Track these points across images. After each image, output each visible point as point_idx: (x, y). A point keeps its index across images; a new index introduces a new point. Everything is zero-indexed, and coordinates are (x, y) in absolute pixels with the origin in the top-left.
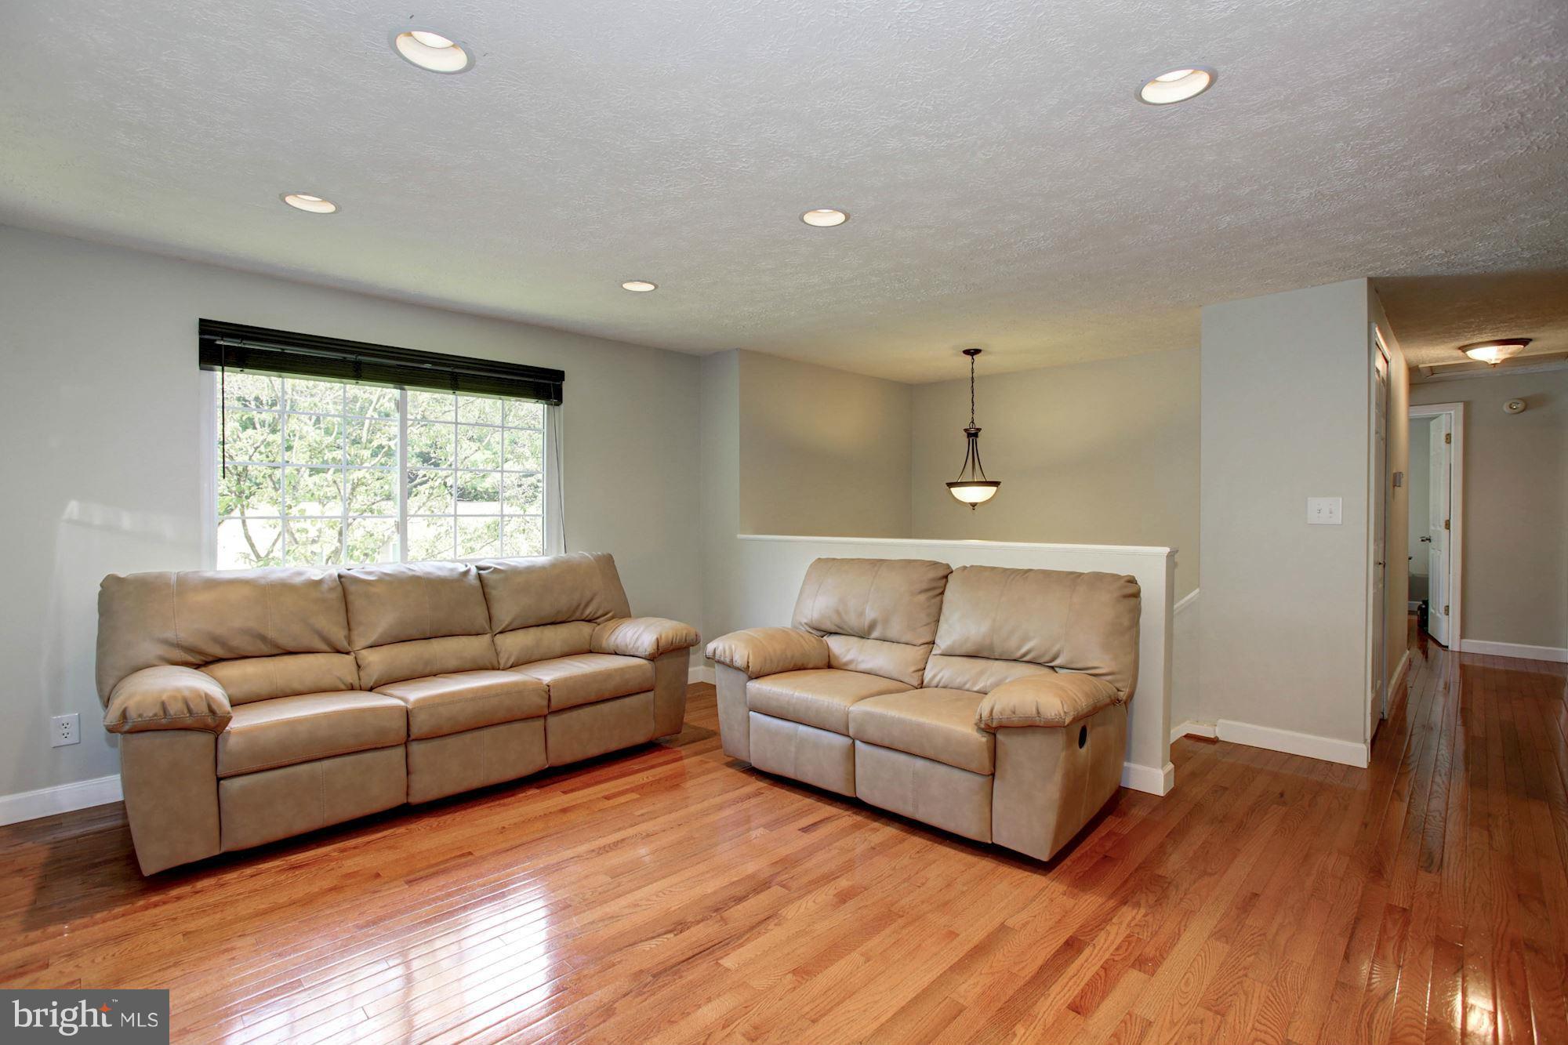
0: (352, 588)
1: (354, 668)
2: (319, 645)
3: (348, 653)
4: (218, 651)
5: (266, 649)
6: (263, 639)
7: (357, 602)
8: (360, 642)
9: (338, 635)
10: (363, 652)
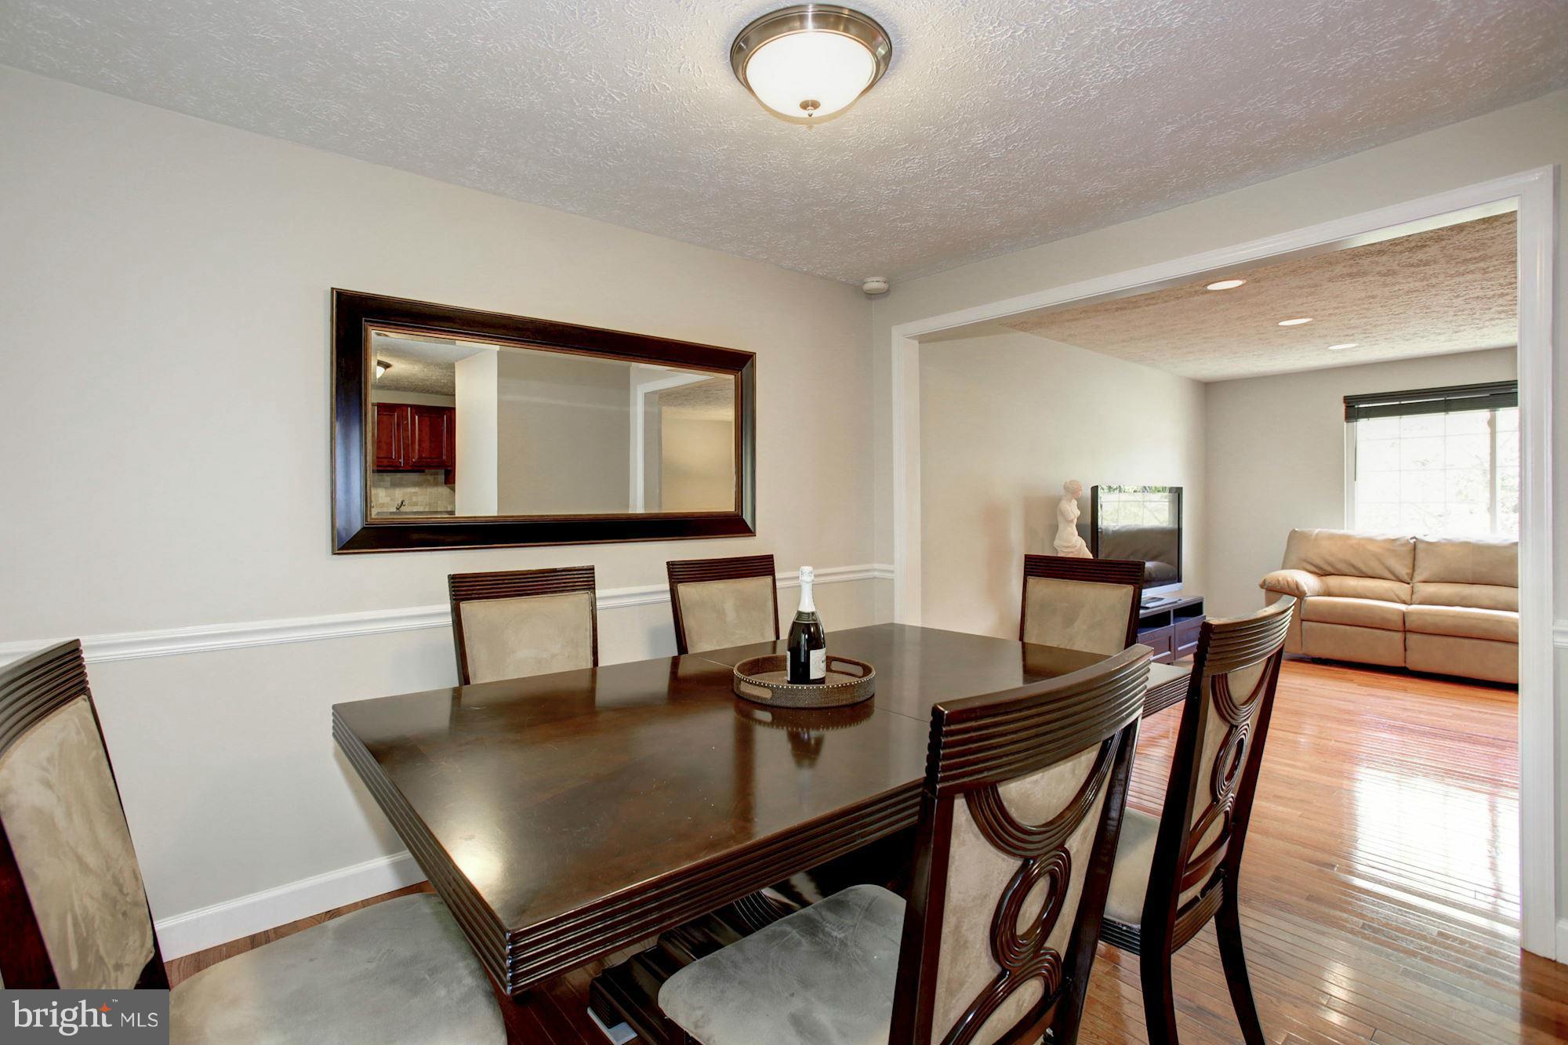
0: (1420, 546)
1: (1410, 592)
2: (1387, 574)
3: (1408, 584)
4: (1329, 569)
5: (1357, 573)
6: (1354, 566)
7: (1420, 555)
8: (1418, 577)
9: (1403, 571)
10: (1418, 584)
